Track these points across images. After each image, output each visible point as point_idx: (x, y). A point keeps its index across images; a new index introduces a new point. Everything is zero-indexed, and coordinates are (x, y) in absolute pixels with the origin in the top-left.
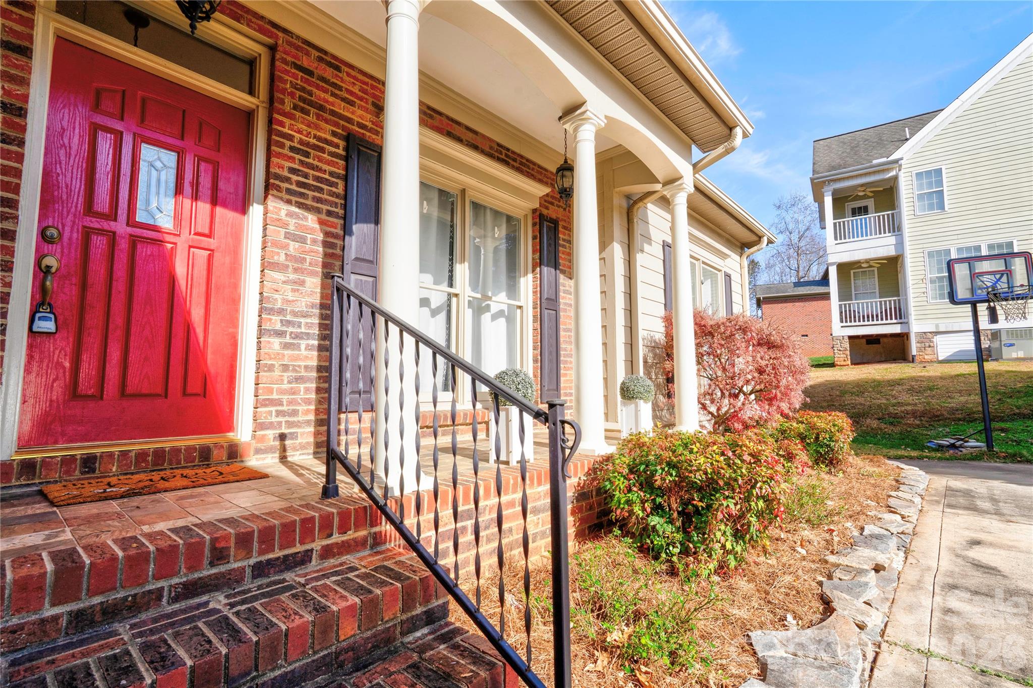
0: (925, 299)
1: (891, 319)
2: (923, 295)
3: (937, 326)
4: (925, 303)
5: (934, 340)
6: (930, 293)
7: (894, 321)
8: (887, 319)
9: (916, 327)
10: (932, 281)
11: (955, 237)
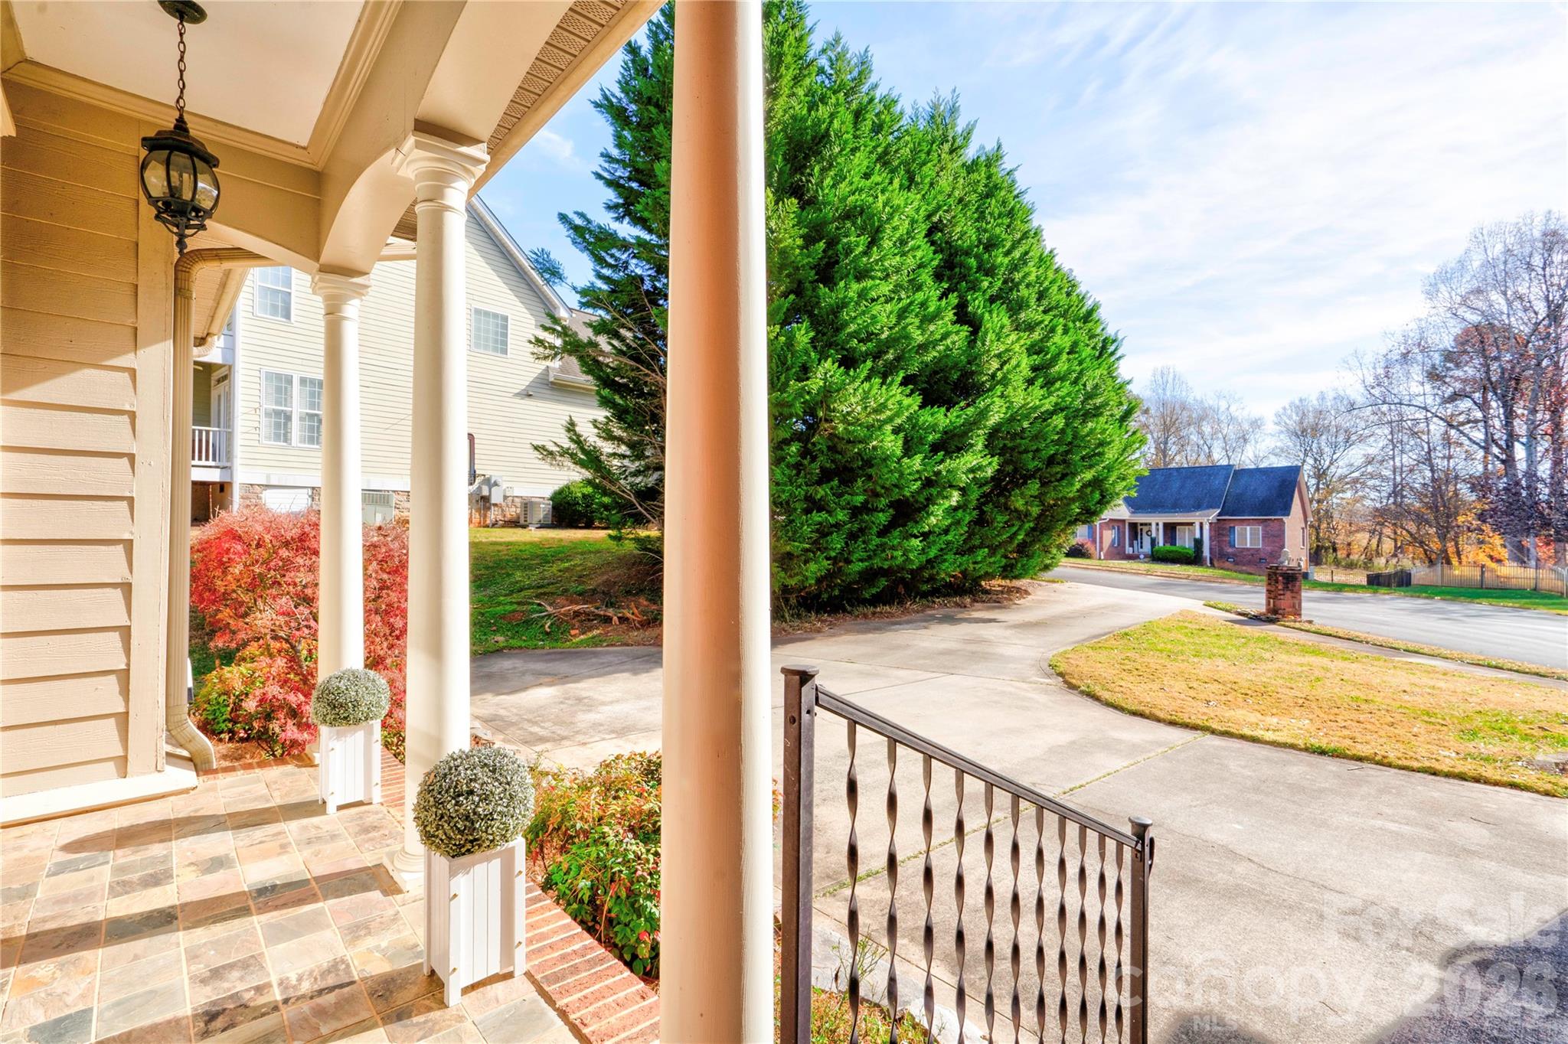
0: (257, 437)
1: (207, 459)
2: (253, 431)
3: (268, 477)
4: (256, 444)
5: (262, 496)
6: (264, 431)
7: (211, 463)
8: (200, 459)
9: (242, 476)
10: (268, 414)
11: (299, 362)
